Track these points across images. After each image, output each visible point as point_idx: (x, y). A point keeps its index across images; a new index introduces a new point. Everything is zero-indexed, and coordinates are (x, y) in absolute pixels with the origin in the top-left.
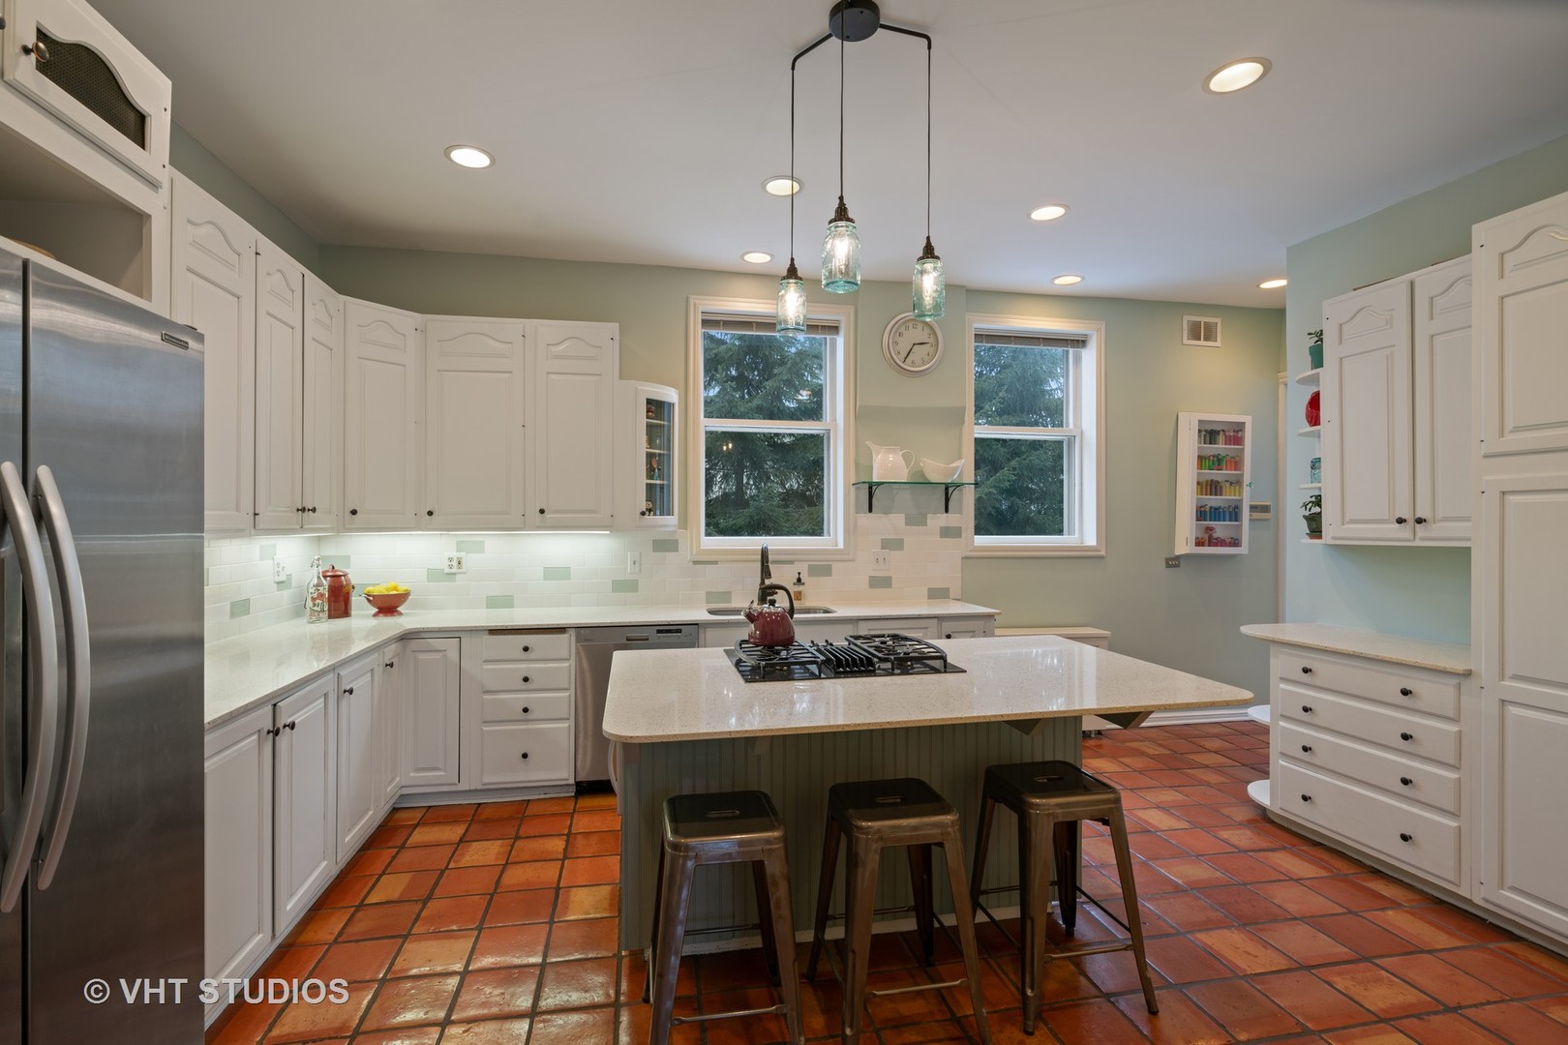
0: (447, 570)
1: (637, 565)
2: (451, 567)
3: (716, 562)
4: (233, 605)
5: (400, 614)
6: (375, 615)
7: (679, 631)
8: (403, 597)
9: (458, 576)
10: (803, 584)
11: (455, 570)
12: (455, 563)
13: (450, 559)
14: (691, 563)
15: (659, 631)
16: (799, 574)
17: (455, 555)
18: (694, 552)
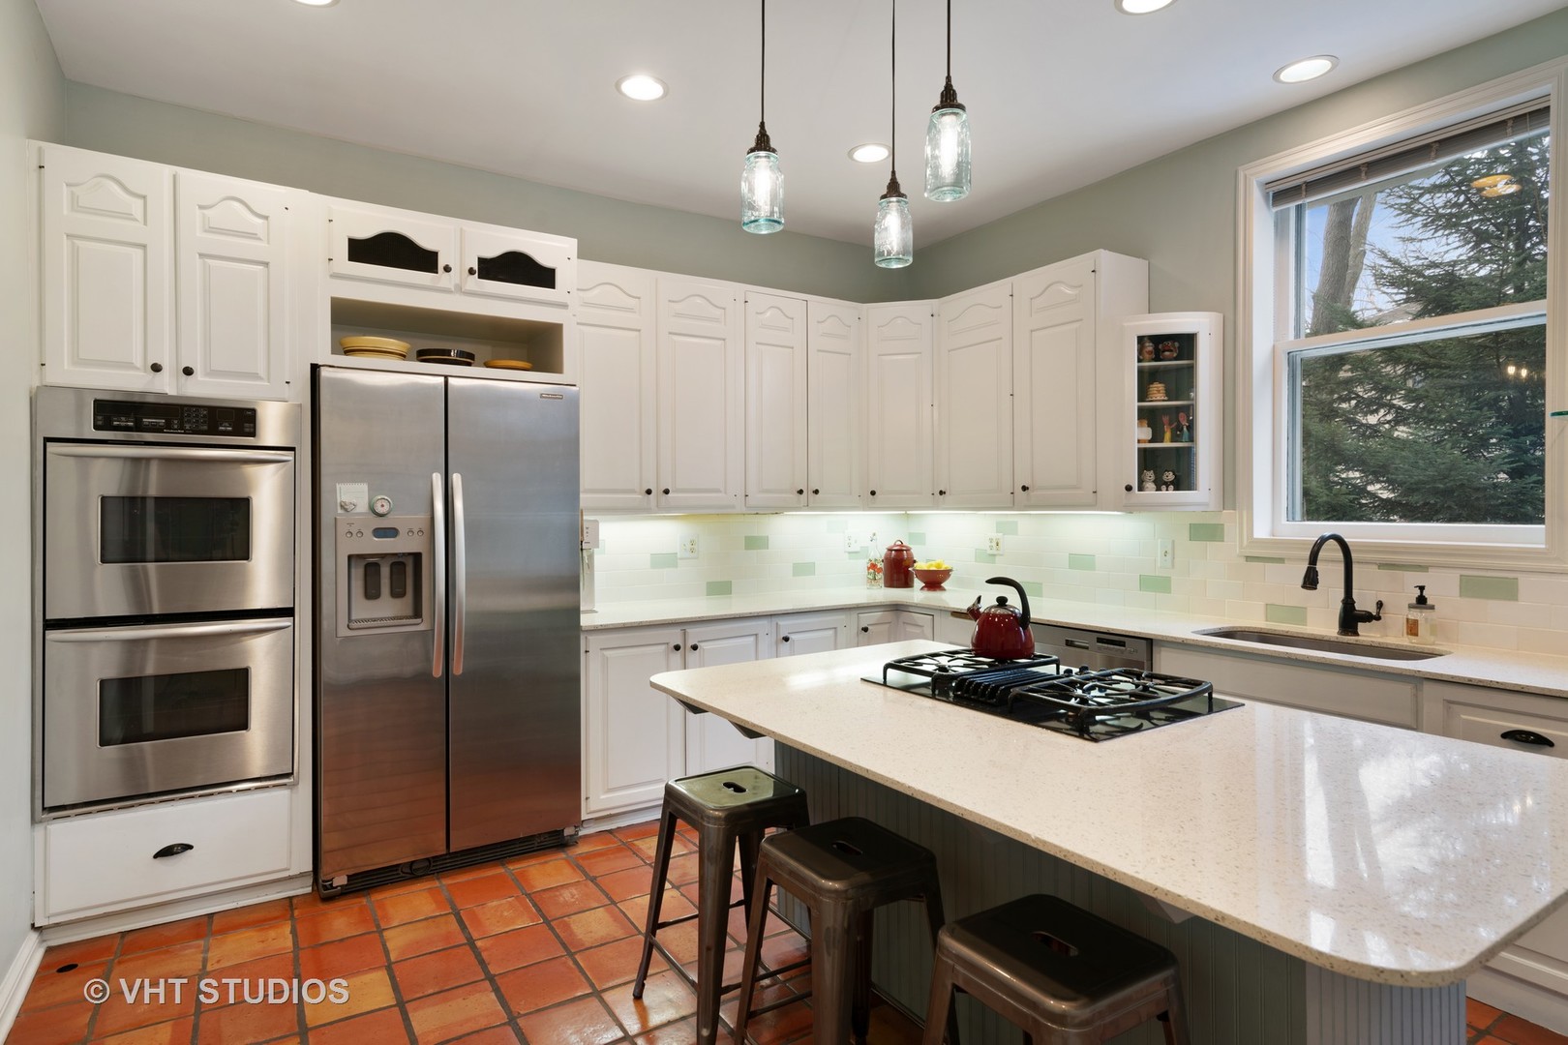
0: (989, 552)
1: (1169, 556)
2: (991, 548)
3: (1281, 560)
4: (796, 566)
5: (944, 590)
6: (922, 589)
7: (1122, 644)
8: (946, 573)
9: (997, 558)
10: (1432, 607)
11: (994, 552)
12: (994, 544)
13: (991, 540)
14: (1243, 560)
15: (1100, 640)
16: (1422, 588)
17: (994, 535)
18: (1245, 543)
